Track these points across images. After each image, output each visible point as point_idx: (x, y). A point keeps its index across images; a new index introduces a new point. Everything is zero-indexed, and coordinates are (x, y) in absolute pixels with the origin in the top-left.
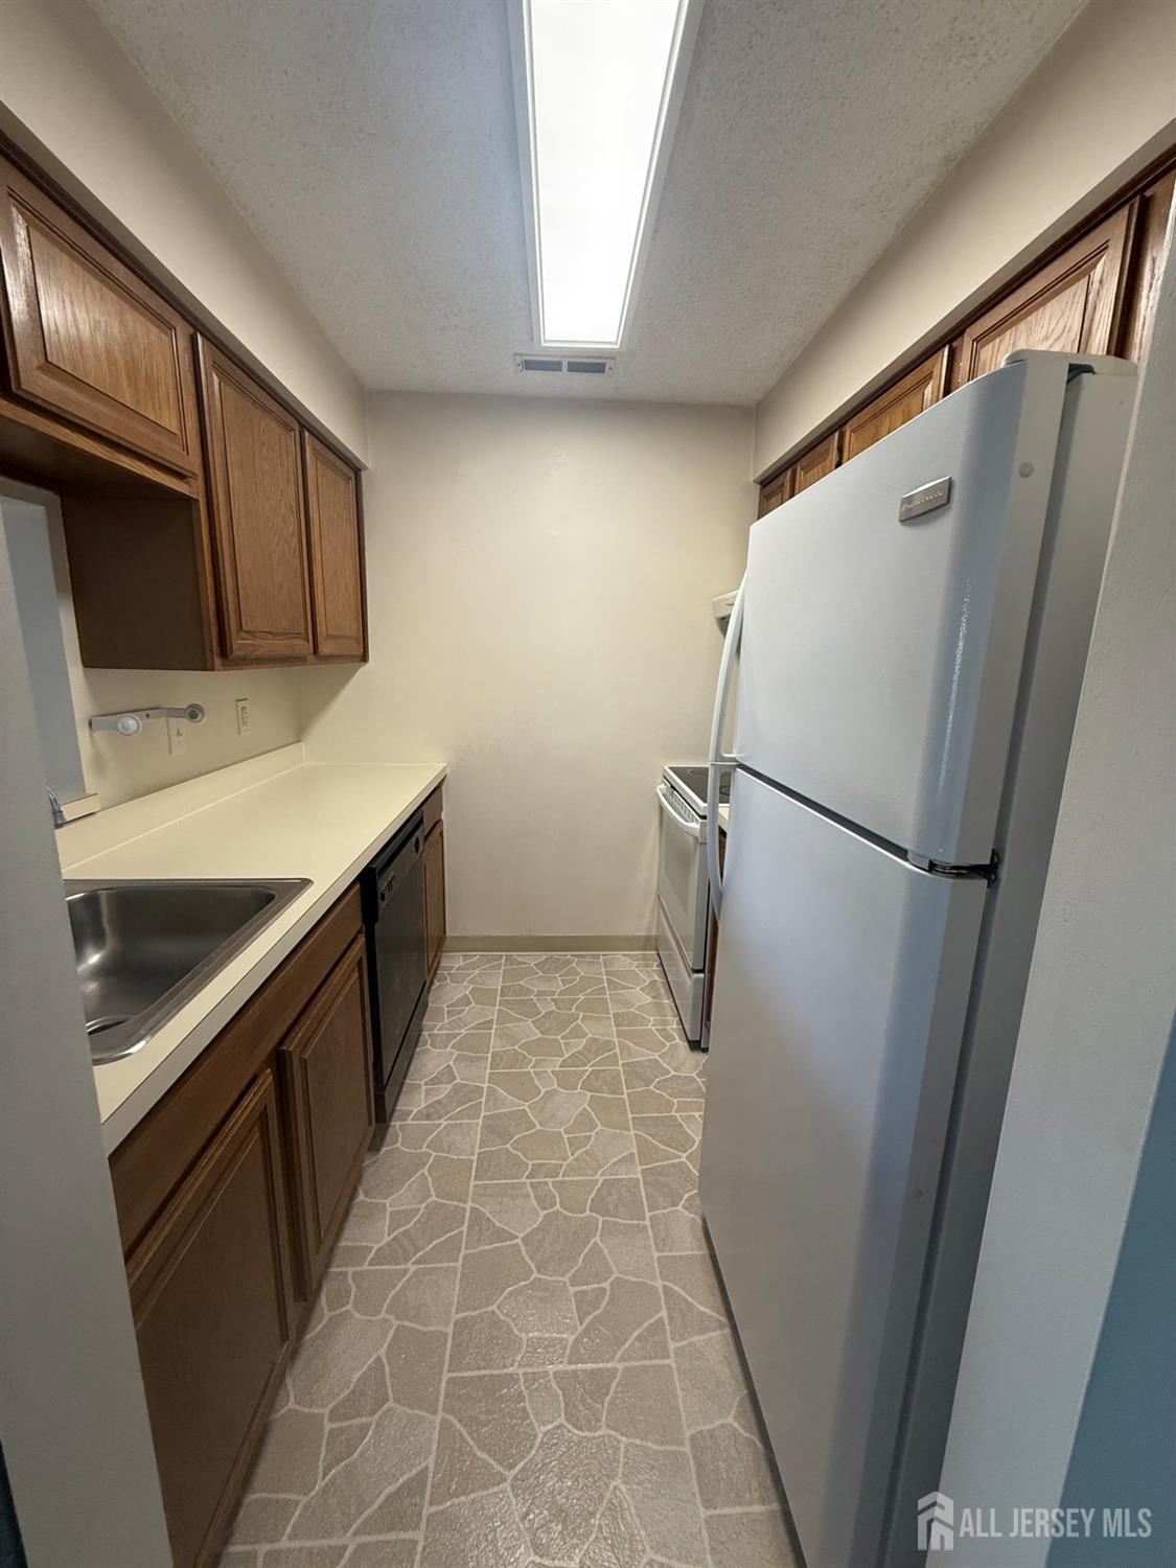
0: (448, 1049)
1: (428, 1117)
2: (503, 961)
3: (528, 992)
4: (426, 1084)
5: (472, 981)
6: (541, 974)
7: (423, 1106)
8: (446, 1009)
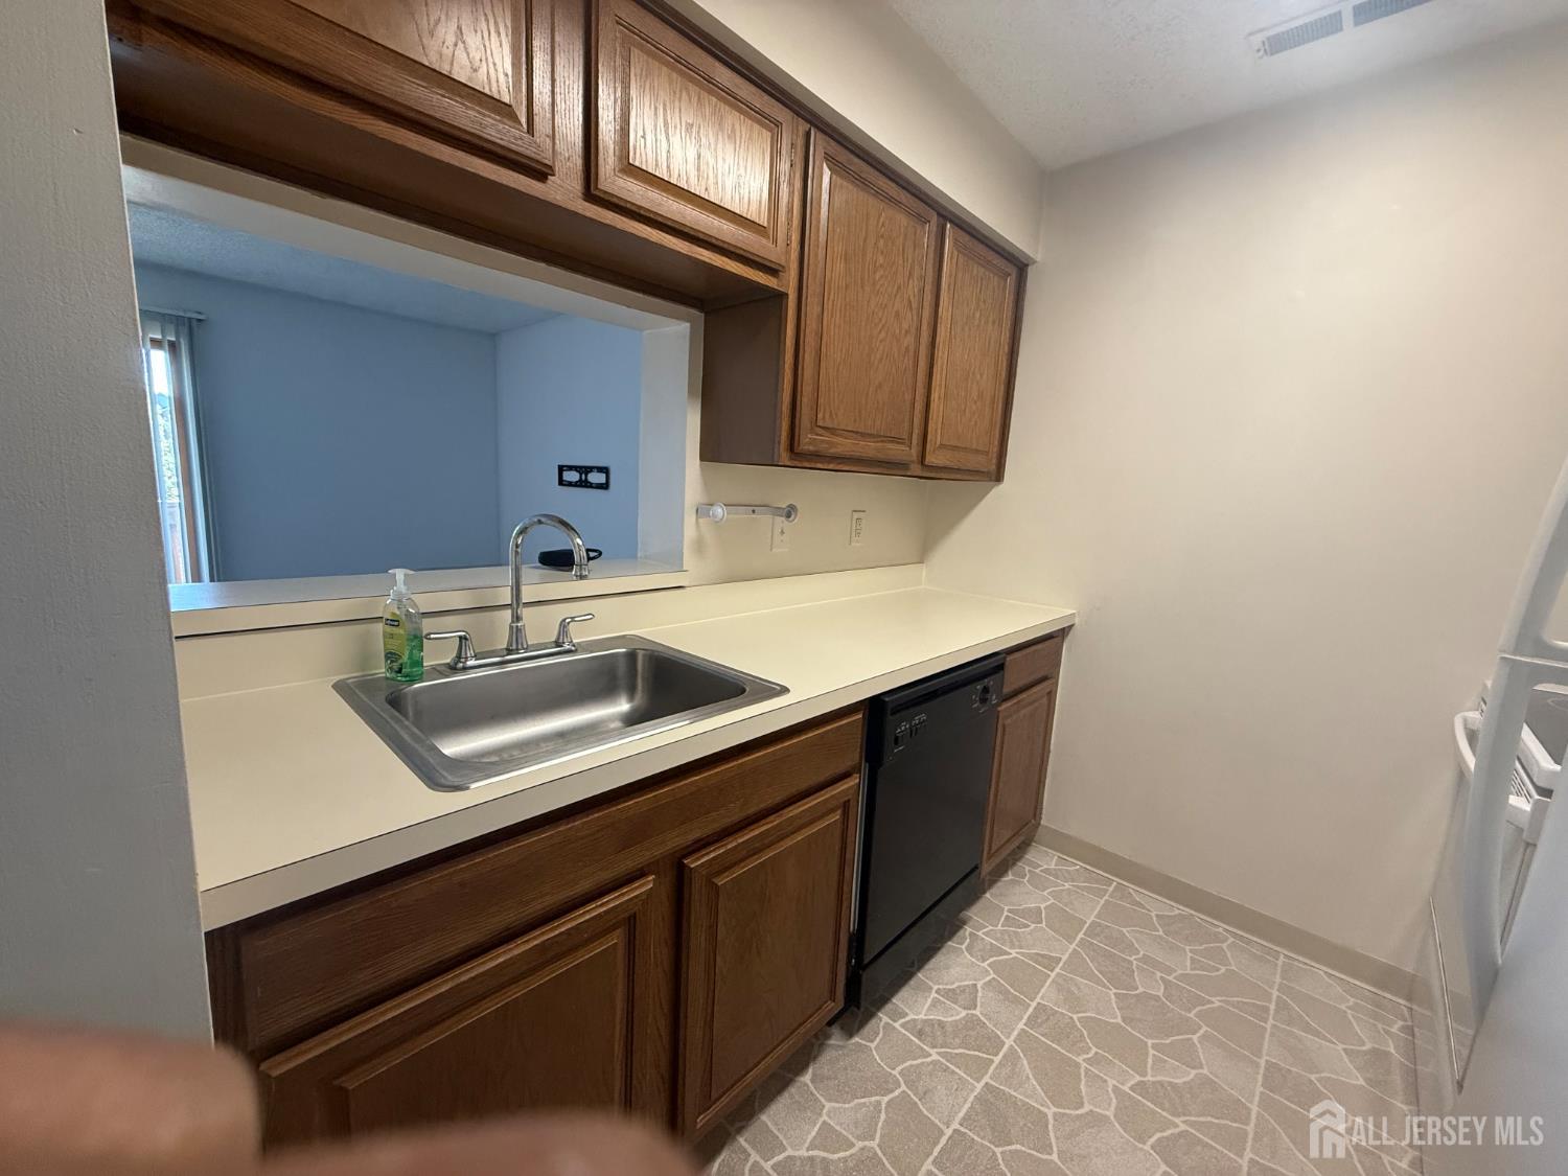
0: (985, 964)
1: (920, 1034)
2: (1111, 889)
3: (1132, 949)
4: (938, 992)
5: (1054, 895)
6: (1161, 933)
7: (922, 1016)
8: (1006, 913)
